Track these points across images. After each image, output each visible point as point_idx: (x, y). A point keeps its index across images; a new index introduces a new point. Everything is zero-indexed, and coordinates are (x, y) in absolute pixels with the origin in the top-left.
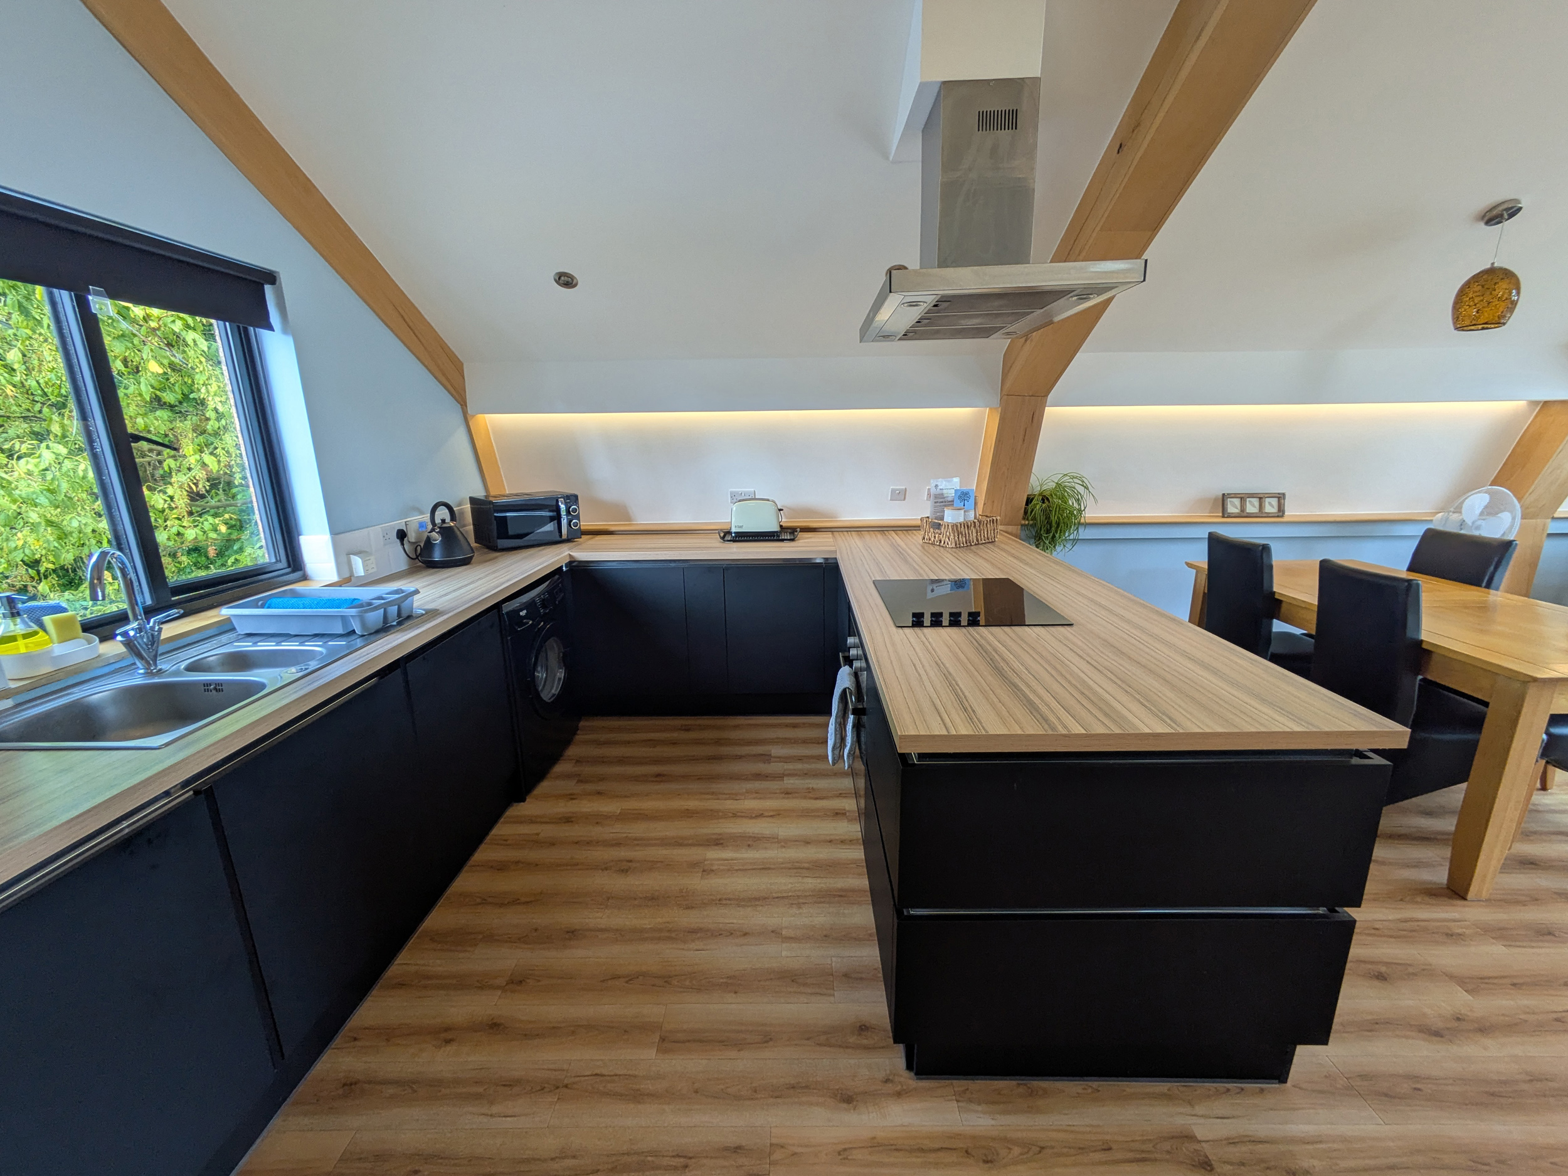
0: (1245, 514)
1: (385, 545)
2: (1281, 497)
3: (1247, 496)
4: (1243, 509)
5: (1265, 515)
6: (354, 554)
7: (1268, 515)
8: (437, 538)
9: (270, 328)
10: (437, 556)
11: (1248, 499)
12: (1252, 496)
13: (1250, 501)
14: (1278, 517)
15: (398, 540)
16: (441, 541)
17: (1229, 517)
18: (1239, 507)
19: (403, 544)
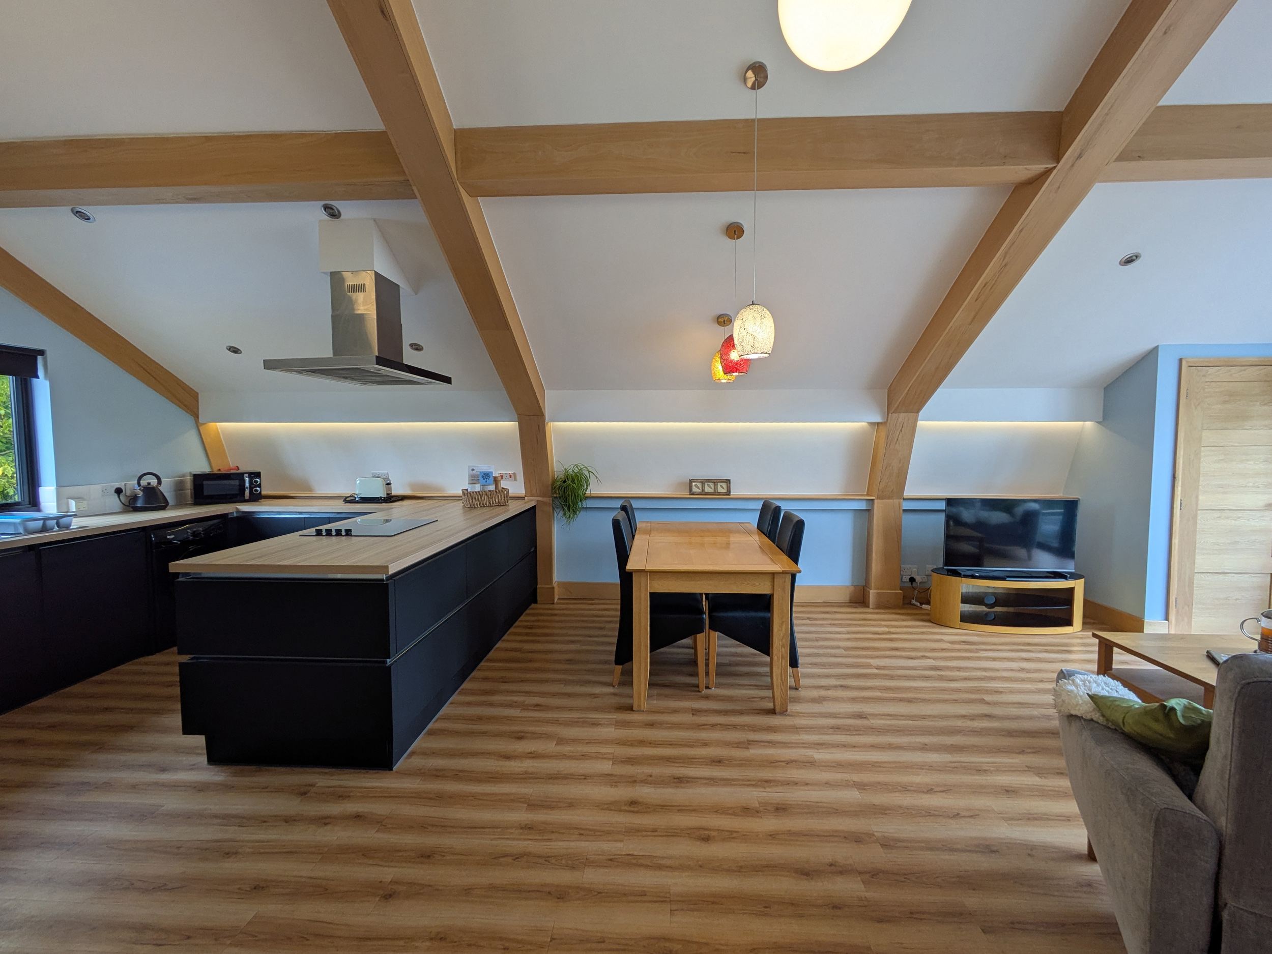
0: (704, 493)
1: (103, 496)
2: (728, 482)
3: (705, 481)
4: (703, 490)
5: (718, 494)
6: (72, 498)
7: (720, 494)
8: (141, 494)
9: (37, 377)
10: (139, 504)
11: (706, 483)
12: (709, 481)
13: (708, 484)
14: (726, 495)
15: (116, 494)
16: (142, 495)
17: (693, 494)
18: (701, 488)
19: (119, 497)
